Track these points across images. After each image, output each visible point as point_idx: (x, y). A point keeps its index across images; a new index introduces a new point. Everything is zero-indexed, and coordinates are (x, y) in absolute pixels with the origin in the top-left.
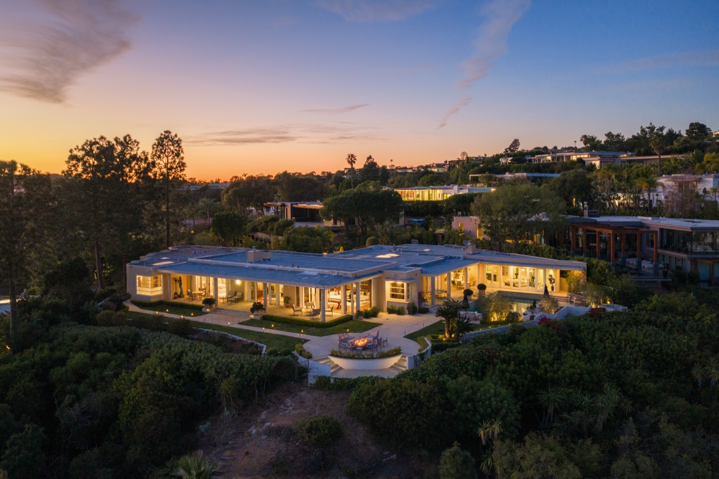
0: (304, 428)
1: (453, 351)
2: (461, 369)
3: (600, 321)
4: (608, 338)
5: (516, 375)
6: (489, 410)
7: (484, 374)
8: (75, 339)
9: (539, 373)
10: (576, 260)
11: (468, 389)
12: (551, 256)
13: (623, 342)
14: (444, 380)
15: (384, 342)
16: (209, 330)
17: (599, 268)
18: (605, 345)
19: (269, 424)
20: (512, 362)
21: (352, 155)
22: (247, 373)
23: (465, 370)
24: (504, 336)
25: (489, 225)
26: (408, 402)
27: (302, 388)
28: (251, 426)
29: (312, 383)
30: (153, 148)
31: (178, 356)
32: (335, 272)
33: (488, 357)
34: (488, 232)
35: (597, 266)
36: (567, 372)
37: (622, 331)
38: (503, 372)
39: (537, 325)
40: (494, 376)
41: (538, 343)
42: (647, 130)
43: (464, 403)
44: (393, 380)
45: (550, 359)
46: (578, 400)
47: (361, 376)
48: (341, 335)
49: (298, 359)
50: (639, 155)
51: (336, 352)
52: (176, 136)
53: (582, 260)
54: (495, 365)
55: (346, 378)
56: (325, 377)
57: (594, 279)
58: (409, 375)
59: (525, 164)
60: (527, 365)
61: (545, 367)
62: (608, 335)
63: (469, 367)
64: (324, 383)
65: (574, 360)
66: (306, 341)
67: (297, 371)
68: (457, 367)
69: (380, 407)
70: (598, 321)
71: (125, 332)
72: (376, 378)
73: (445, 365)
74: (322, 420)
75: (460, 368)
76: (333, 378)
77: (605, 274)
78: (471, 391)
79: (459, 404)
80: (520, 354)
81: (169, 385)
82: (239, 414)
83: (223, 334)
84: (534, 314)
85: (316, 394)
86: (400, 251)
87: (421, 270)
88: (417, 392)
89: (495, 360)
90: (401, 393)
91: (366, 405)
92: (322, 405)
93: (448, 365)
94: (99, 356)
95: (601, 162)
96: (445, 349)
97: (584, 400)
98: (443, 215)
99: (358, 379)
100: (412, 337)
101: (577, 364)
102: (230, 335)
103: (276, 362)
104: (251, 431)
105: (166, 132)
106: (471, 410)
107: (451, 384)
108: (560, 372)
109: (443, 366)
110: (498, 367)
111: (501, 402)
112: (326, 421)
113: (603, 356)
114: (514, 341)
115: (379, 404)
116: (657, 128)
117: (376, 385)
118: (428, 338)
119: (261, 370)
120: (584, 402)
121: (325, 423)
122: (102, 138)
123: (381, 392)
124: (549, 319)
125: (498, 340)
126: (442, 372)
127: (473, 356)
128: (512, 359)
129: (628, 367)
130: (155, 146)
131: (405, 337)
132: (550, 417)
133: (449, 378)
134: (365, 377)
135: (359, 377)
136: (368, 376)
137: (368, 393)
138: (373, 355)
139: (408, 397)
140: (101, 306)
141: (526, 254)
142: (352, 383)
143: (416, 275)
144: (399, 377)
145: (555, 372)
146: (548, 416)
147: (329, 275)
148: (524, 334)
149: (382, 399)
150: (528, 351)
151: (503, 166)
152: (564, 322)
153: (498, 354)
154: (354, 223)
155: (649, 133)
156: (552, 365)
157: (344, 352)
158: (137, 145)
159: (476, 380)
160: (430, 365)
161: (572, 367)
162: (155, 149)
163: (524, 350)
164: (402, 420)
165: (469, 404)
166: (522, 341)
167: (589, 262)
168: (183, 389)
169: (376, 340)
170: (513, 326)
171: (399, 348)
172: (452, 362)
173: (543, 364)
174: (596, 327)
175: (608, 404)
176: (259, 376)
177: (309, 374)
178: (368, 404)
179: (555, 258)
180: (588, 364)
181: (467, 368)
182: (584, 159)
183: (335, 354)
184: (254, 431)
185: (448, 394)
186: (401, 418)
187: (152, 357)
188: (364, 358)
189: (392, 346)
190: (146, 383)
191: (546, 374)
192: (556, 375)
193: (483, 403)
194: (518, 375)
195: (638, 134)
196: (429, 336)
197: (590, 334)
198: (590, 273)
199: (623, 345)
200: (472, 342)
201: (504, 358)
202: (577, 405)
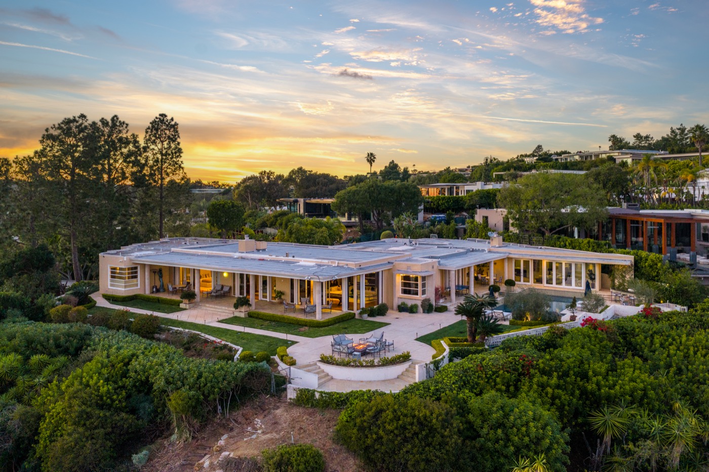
0: (271, 462)
1: (476, 358)
2: (487, 382)
3: (658, 322)
4: (671, 344)
5: (560, 391)
6: (527, 439)
7: (517, 389)
8: (11, 338)
9: (590, 387)
10: (621, 253)
11: (497, 410)
12: (590, 249)
13: (692, 349)
14: (465, 397)
15: (389, 345)
16: (179, 329)
17: (649, 262)
18: (669, 352)
19: (227, 453)
20: (555, 374)
21: (372, 154)
22: (206, 385)
23: (493, 384)
24: (541, 339)
25: (517, 217)
26: (414, 427)
27: (278, 404)
28: (205, 455)
29: (292, 397)
30: (147, 132)
31: (127, 360)
32: (335, 263)
33: (523, 366)
34: (516, 224)
35: (647, 260)
36: (627, 387)
37: (688, 335)
38: (543, 386)
39: (581, 326)
40: (531, 393)
41: (586, 349)
42: (677, 131)
43: (491, 429)
44: (396, 397)
45: (603, 370)
46: (645, 425)
47: (354, 390)
48: (336, 336)
49: (278, 365)
50: (673, 154)
51: (326, 357)
52: (172, 119)
53: (628, 253)
54: (531, 377)
55: (335, 393)
56: (308, 390)
57: (643, 274)
58: (418, 389)
59: (552, 163)
60: (574, 377)
61: (597, 380)
62: (670, 340)
63: (498, 380)
64: (306, 398)
65: (634, 371)
66: (293, 343)
67: (273, 382)
68: (482, 379)
69: (377, 433)
70: (655, 323)
71: (74, 329)
72: (374, 392)
73: (466, 376)
74: (297, 450)
75: (486, 380)
76: (318, 392)
77: (657, 268)
78: (501, 412)
79: (485, 431)
80: (563, 363)
81: (105, 398)
82: (193, 438)
83: (194, 334)
84: (575, 314)
85: (296, 412)
86: (416, 244)
87: (439, 262)
88: (428, 414)
89: (532, 371)
90: (406, 416)
91: (358, 430)
92: (301, 428)
93: (471, 377)
94: (35, 358)
95: (633, 160)
96: (467, 356)
97: (653, 426)
98: (466, 212)
99: (352, 394)
100: (426, 339)
101: (639, 377)
102: (203, 335)
103: (246, 370)
104: (204, 462)
105: (161, 115)
106: (502, 440)
107: (475, 402)
108: (617, 387)
109: (464, 378)
110: (535, 380)
111: (544, 428)
112: (302, 452)
113: (668, 366)
114: (555, 347)
115: (375, 430)
116: (688, 129)
117: (373, 402)
118: (445, 342)
119: (224, 379)
120: (654, 428)
121: (300, 454)
122: (83, 116)
123: (379, 412)
124: (596, 320)
125: (533, 344)
126: (463, 386)
127: (503, 365)
128: (554, 369)
129: (701, 380)
130: (149, 131)
131: (417, 339)
132: (606, 447)
133: (472, 394)
134: (360, 391)
135: (352, 392)
136: (364, 390)
137: (362, 414)
138: (374, 362)
139: (415, 421)
140: (59, 300)
141: (560, 247)
142: (342, 399)
143: (433, 267)
144: (405, 392)
145: (612, 387)
146: (604, 446)
147: (328, 266)
148: (566, 339)
149: (379, 422)
150: (574, 359)
151: (528, 165)
152: (614, 324)
153: (535, 362)
154: (370, 219)
155: (680, 134)
156: (605, 377)
157: (336, 356)
158: (126, 127)
159: (508, 397)
160: (447, 376)
161: (632, 380)
162: (149, 133)
163: (568, 358)
164: (407, 452)
165: (499, 431)
166: (565, 346)
167: (637, 255)
168: (124, 404)
169: (379, 343)
170: (551, 327)
171: (408, 353)
172: (475, 372)
173: (595, 376)
174: (654, 329)
175: (686, 431)
176: (220, 389)
177: (289, 385)
178: (361, 429)
179: (595, 251)
180: (652, 377)
181: (495, 381)
182: (615, 157)
183: (326, 360)
184: (207, 464)
185: (470, 416)
186: (405, 450)
187: (94, 362)
188: (362, 366)
189: (400, 350)
190: (75, 395)
191: (599, 389)
192: (612, 391)
193: (518, 430)
194: (563, 391)
195: (668, 135)
196: (447, 339)
197: (648, 339)
198: (638, 267)
199: (691, 352)
200: (501, 346)
201: (544, 368)
202: (644, 433)
